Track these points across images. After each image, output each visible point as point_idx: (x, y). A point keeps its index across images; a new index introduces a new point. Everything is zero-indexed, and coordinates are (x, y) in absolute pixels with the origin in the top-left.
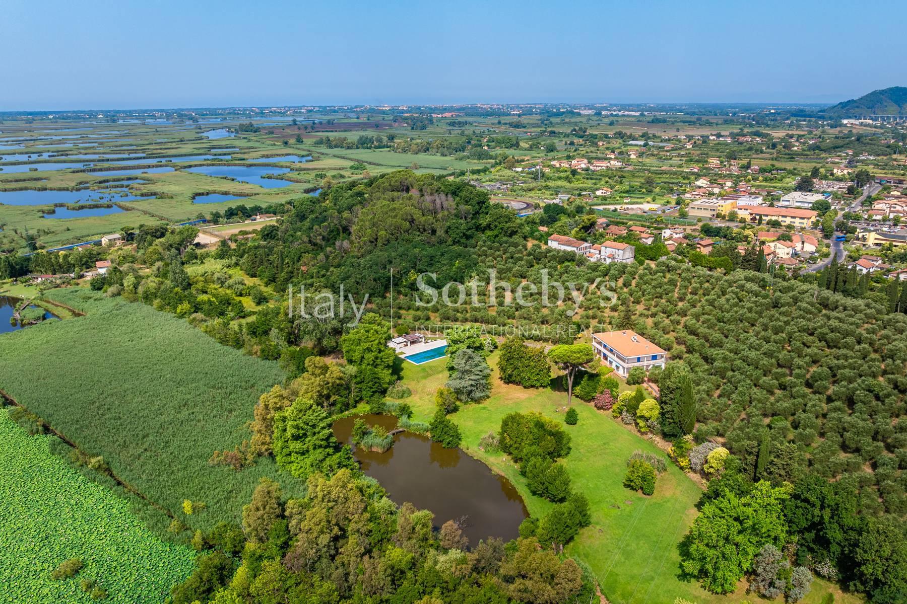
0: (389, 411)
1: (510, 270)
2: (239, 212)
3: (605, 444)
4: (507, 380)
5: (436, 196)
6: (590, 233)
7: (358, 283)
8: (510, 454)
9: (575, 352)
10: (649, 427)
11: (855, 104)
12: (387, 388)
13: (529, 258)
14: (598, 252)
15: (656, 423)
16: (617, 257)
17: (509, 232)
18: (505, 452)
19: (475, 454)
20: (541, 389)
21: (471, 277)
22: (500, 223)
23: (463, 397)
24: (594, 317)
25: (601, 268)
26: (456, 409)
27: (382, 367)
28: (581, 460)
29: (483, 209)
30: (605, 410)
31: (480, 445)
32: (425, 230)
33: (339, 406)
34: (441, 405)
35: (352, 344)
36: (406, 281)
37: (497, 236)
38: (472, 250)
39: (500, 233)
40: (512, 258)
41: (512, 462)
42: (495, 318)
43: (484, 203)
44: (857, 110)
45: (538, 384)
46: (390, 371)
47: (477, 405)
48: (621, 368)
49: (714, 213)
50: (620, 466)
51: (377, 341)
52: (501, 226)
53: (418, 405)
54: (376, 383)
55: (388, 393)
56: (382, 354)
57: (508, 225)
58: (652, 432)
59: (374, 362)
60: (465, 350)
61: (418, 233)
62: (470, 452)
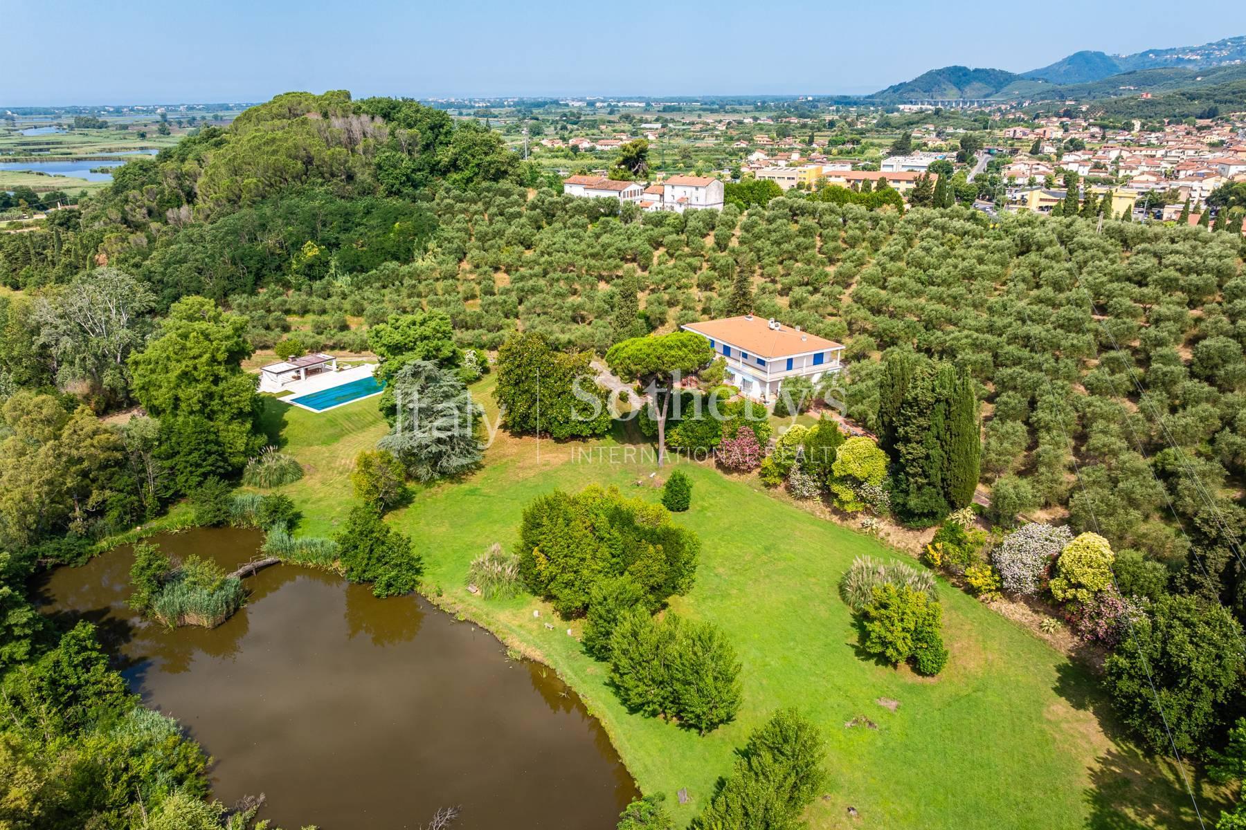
0: (244, 517)
1: (499, 234)
2: (21, 201)
3: (767, 549)
4: (517, 429)
5: (354, 120)
6: (637, 171)
7: (200, 271)
8: (550, 597)
9: (671, 348)
10: (863, 499)
11: (910, 87)
12: (244, 465)
13: (533, 213)
14: (658, 197)
15: (878, 489)
16: (694, 201)
17: (492, 171)
18: (535, 593)
19: (459, 607)
20: (593, 441)
21: (426, 250)
22: (473, 156)
23: (422, 471)
24: (671, 304)
25: (670, 220)
26: (405, 500)
27: (227, 416)
28: (725, 596)
29: (442, 138)
30: (743, 472)
31: (470, 581)
32: (333, 175)
33: (114, 514)
34: (368, 492)
35: (153, 371)
36: (299, 261)
37: (469, 180)
38: (425, 205)
39: (476, 174)
40: (502, 214)
41: (557, 620)
42: (480, 317)
43: (442, 126)
44: (912, 94)
45: (587, 432)
46: (248, 426)
47: (455, 487)
48: (756, 384)
49: (794, 183)
50: (823, 602)
51: (206, 356)
52: (476, 161)
53: (315, 497)
54: (209, 453)
55: (247, 475)
56: (222, 385)
57: (488, 158)
58: (867, 511)
59: (205, 406)
60: (419, 362)
61: (320, 180)
62: (446, 602)
